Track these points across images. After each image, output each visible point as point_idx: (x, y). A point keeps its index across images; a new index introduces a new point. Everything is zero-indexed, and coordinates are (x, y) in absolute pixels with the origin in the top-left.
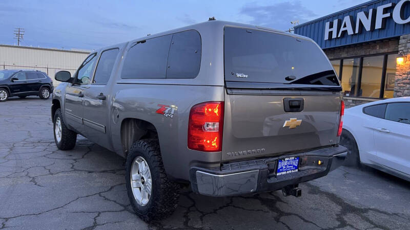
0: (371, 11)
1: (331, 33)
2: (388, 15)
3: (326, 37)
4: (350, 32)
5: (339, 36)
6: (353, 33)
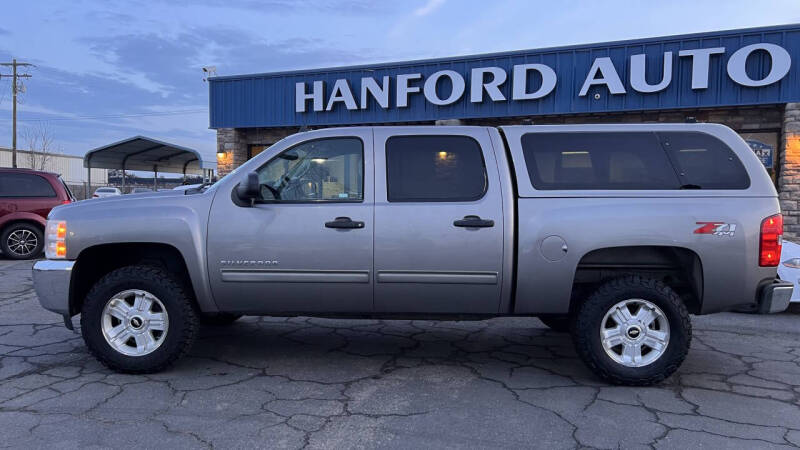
0: (386, 80)
1: (309, 103)
2: (417, 89)
3: (301, 107)
4: (351, 105)
5: (329, 108)
6: (356, 108)
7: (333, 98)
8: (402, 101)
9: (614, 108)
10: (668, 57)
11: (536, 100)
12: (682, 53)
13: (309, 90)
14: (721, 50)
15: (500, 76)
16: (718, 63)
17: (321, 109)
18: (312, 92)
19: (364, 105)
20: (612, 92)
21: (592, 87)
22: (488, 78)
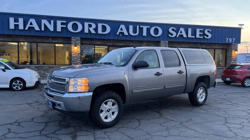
2: (65, 26)
4: (37, 28)
5: (27, 28)
6: (39, 30)
7: (28, 25)
8: (59, 29)
9: (125, 39)
10: (138, 27)
11: (105, 34)
12: (141, 26)
13: (16, 20)
14: (149, 27)
15: (94, 26)
16: (148, 30)
17: (23, 28)
18: (18, 22)
19: (43, 29)
20: (125, 34)
21: (120, 32)
22: (90, 26)
